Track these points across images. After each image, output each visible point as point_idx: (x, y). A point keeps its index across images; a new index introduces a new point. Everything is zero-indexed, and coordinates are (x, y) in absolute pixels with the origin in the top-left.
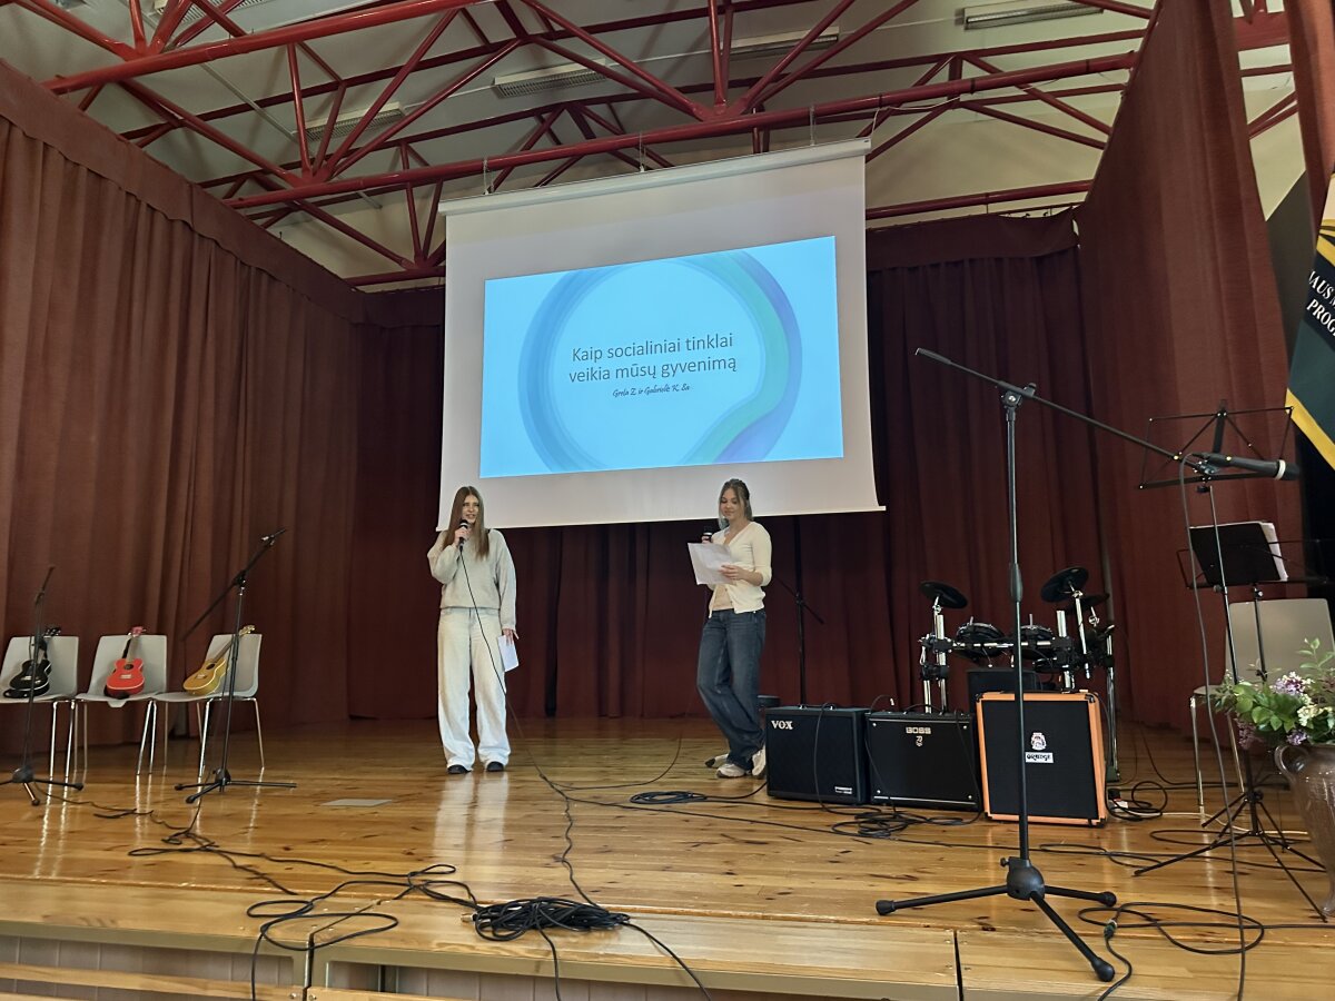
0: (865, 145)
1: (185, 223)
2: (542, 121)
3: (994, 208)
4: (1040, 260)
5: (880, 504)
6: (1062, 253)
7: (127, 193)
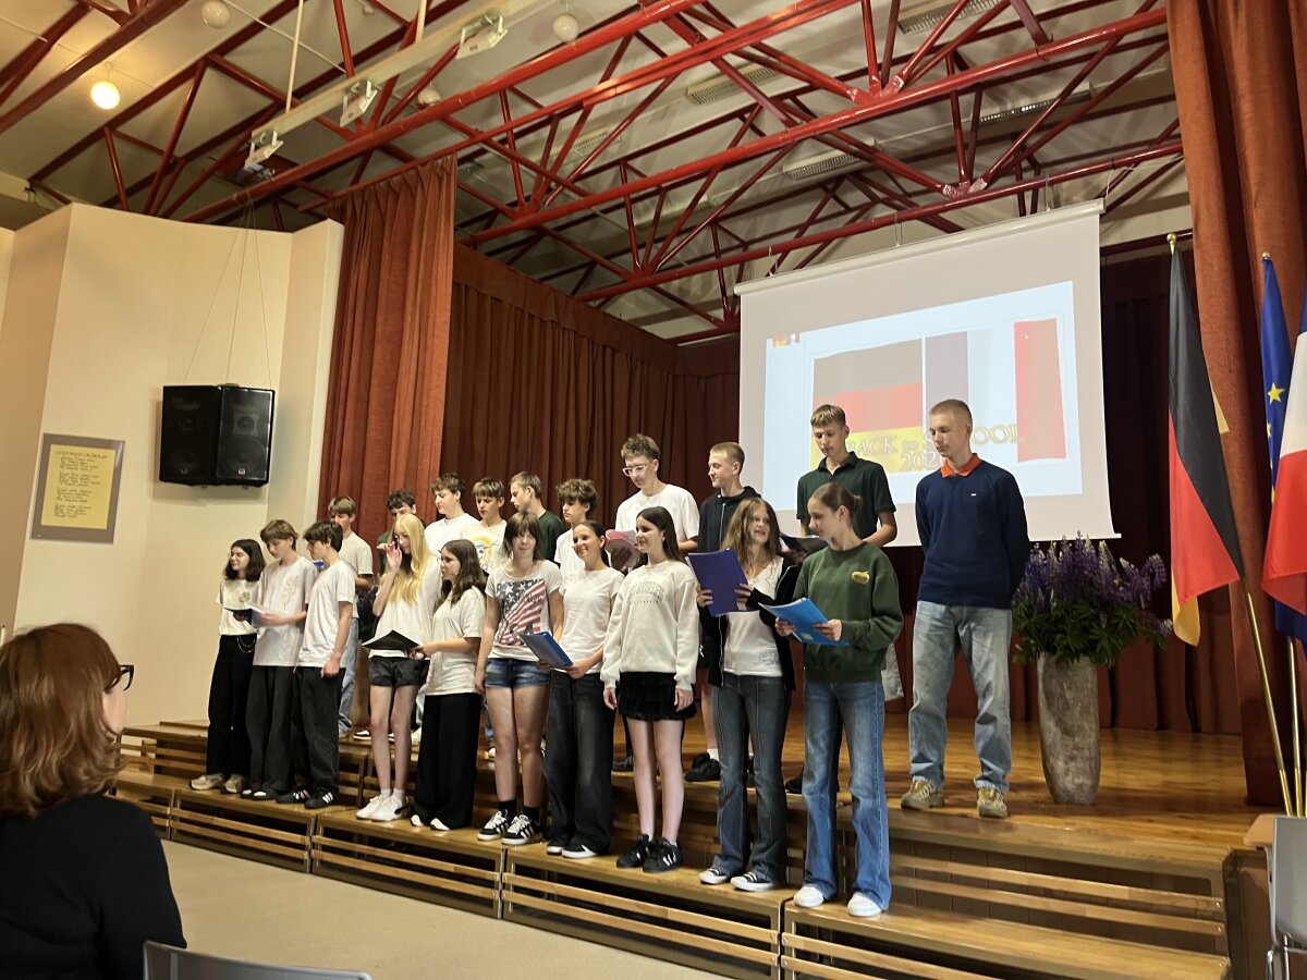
0: (1098, 206)
1: (553, 322)
2: (827, 190)
5: (1116, 532)
7: (516, 308)
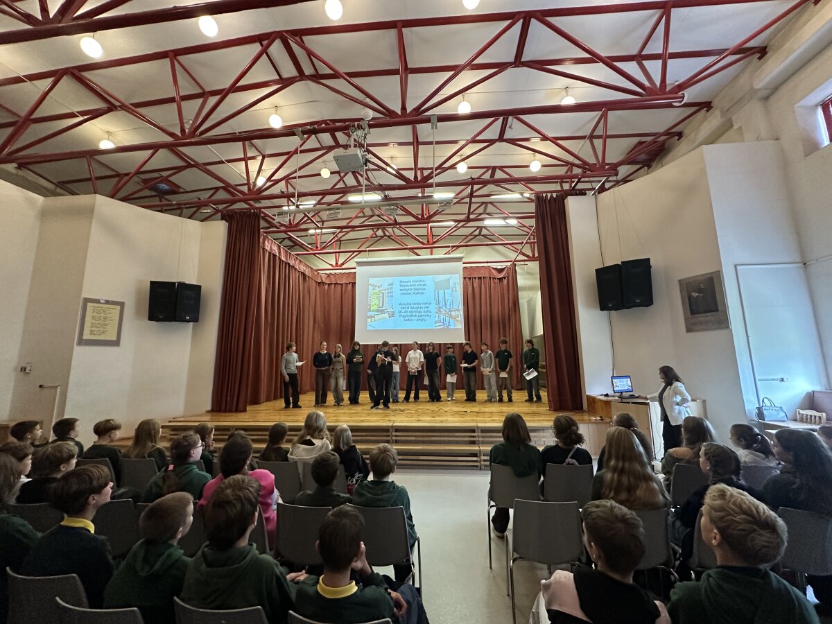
3: (489, 264)
4: (500, 279)
6: (505, 278)
